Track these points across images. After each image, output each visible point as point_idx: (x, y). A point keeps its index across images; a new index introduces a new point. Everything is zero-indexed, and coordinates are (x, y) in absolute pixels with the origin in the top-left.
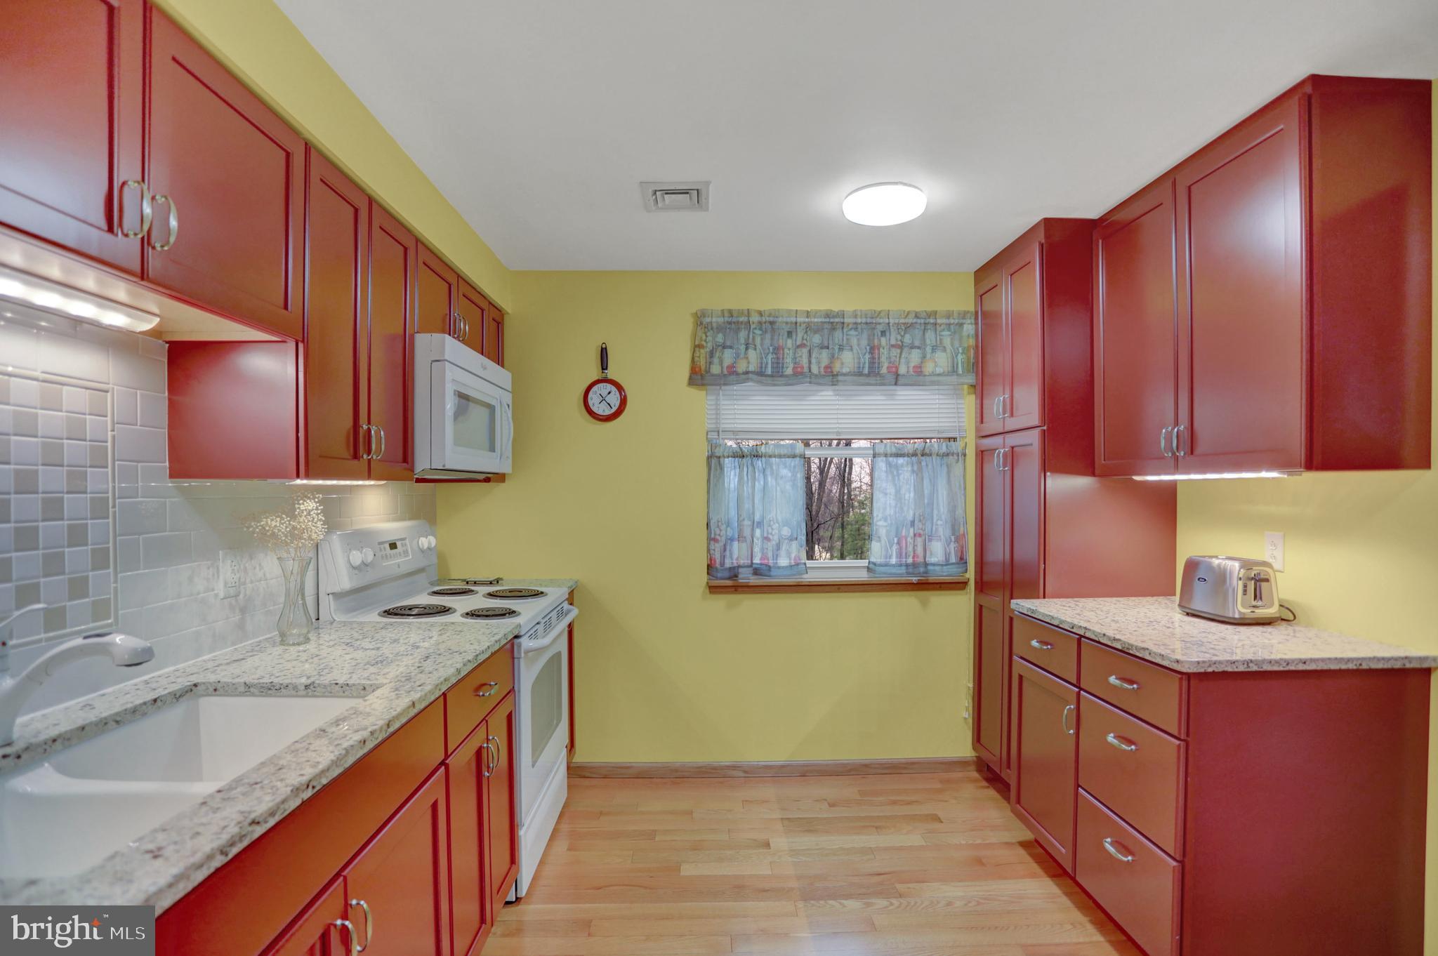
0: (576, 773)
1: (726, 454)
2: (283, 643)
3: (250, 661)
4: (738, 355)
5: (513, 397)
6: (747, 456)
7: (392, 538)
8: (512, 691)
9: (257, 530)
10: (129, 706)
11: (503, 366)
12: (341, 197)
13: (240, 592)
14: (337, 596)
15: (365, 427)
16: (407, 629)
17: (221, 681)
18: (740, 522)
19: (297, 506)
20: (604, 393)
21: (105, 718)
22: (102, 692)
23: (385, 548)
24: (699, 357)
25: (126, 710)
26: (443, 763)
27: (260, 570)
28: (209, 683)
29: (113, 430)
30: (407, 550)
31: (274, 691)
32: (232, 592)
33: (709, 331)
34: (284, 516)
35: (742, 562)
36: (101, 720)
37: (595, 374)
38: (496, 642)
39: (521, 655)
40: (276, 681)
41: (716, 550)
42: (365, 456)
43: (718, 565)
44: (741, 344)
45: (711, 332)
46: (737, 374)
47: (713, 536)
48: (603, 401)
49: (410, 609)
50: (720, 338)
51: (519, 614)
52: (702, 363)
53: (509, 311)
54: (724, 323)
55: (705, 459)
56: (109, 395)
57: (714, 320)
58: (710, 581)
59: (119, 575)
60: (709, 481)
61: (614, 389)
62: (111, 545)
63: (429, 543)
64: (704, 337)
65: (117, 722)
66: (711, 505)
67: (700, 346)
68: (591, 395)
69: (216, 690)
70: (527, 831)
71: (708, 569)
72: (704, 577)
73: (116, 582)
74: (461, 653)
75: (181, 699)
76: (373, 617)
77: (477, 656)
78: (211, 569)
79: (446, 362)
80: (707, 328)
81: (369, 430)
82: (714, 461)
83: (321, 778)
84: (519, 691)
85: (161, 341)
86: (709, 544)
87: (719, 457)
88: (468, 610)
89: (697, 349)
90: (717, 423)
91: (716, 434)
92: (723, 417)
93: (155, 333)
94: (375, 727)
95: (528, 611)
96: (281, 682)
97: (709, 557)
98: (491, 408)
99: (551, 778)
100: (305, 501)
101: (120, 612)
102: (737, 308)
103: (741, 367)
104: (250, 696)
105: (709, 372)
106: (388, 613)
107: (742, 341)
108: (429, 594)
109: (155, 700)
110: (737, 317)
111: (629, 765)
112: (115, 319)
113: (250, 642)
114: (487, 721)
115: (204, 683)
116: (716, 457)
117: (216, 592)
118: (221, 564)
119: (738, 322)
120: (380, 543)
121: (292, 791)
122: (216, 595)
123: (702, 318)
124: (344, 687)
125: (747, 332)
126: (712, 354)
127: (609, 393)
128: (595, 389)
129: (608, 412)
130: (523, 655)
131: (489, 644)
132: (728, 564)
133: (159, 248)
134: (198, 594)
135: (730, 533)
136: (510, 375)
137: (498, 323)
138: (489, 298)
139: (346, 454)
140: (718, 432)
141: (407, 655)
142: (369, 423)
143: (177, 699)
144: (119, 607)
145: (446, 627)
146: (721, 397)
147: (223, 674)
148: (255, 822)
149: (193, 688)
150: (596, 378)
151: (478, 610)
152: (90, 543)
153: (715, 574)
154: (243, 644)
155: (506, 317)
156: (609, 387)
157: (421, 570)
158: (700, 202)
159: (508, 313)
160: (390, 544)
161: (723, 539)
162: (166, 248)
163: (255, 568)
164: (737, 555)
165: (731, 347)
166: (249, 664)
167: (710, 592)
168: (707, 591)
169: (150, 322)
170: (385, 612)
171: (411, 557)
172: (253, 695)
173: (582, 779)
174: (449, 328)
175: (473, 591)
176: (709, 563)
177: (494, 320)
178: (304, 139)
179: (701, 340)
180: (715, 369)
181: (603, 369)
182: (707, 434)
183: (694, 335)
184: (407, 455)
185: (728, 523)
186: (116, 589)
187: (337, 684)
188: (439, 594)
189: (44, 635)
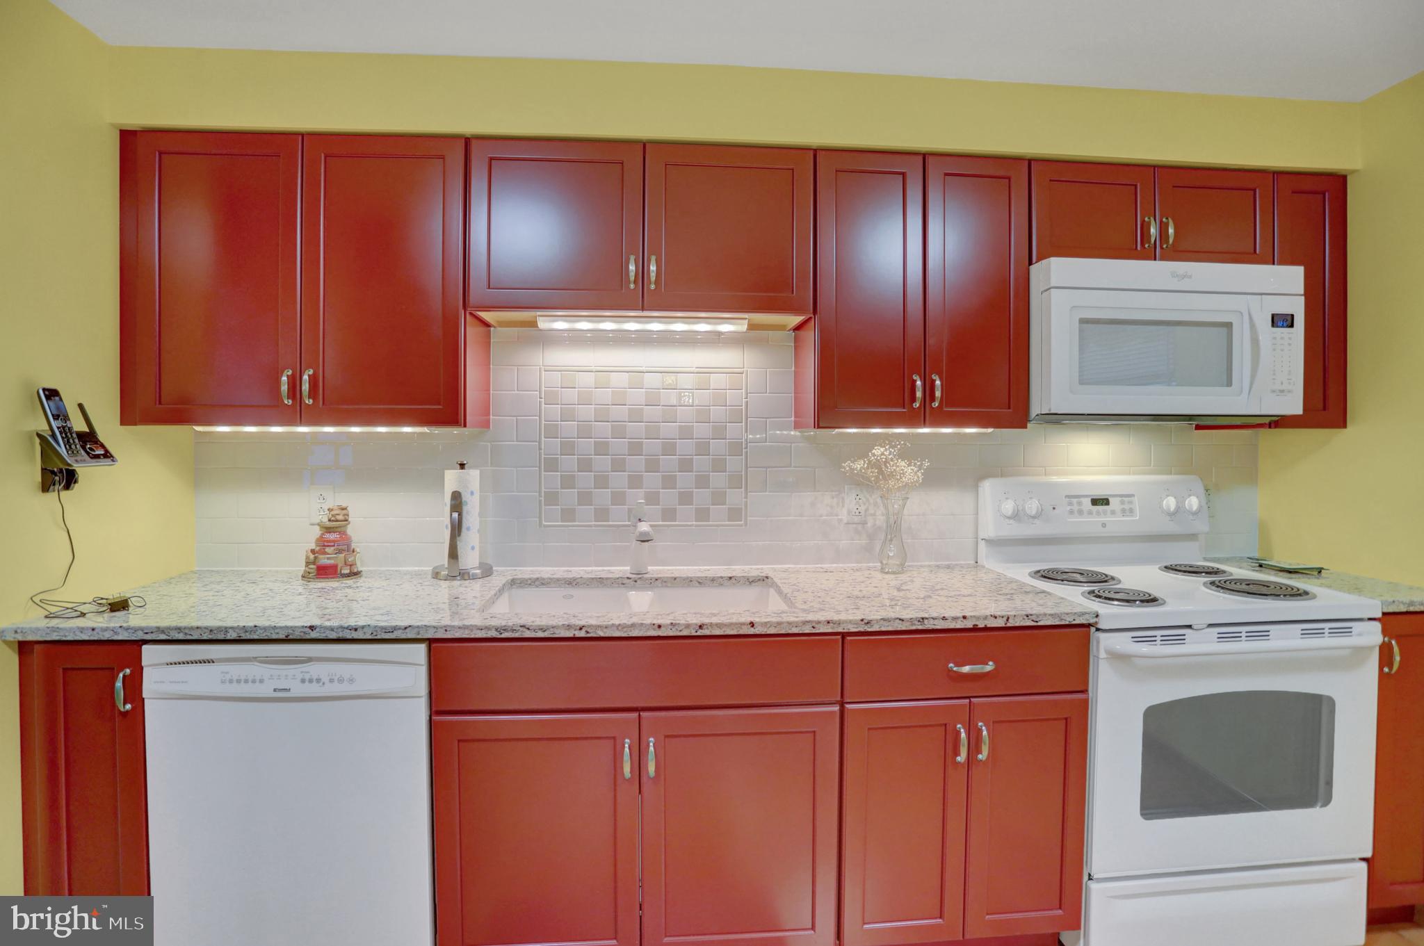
7: (1098, 493)
12: (874, 173)
13: (866, 521)
14: (989, 542)
15: (914, 377)
21: (691, 578)
23: (1080, 503)
26: (837, 703)
29: (746, 398)
30: (1132, 509)
32: (857, 521)
36: (688, 578)
39: (1100, 655)
42: (914, 405)
49: (1064, 573)
56: (744, 375)
59: (749, 494)
62: (743, 473)
73: (747, 498)
75: (752, 584)
78: (835, 499)
79: (1055, 290)
84: (1094, 700)
85: (787, 332)
98: (1228, 327)
101: (751, 518)
109: (730, 578)
114: (970, 703)
117: (840, 517)
118: (846, 495)
120: (1072, 497)
122: (838, 520)
130: (1103, 655)
133: (652, 288)
134: (821, 516)
143: (750, 582)
144: (748, 514)
149: (765, 579)
152: (727, 470)
160: (1094, 500)
171: (1137, 518)
178: (811, 149)
184: (1010, 400)
186: (746, 503)
188: (1176, 570)
189: (694, 523)
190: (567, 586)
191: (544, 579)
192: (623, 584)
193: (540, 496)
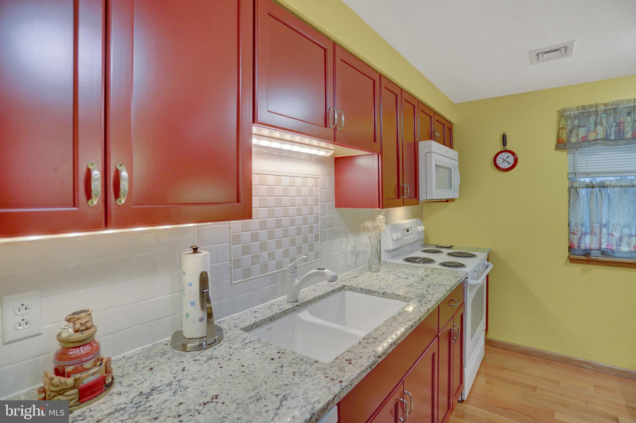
0: (489, 343)
1: (581, 186)
2: (370, 271)
3: (361, 277)
4: (589, 131)
5: (459, 163)
6: (596, 187)
7: (407, 227)
8: (463, 304)
9: (363, 227)
10: (326, 292)
11: (453, 149)
12: (391, 92)
13: (355, 250)
14: (388, 252)
15: (402, 184)
16: (416, 269)
17: (353, 286)
18: (591, 225)
19: (376, 217)
20: (505, 157)
22: (317, 284)
23: (405, 232)
24: (562, 134)
25: (325, 293)
26: (437, 336)
27: (362, 241)
28: (348, 286)
29: (320, 192)
30: (413, 232)
31: (371, 293)
32: (353, 250)
33: (568, 119)
34: (372, 221)
35: (593, 247)
37: (500, 148)
38: (458, 281)
39: (468, 287)
40: (372, 289)
41: (575, 239)
42: (402, 197)
43: (576, 247)
44: (591, 124)
45: (571, 120)
46: (589, 141)
47: (572, 231)
48: (505, 161)
49: (416, 259)
50: (576, 122)
51: (466, 266)
52: (564, 137)
53: (455, 123)
54: (579, 113)
55: (567, 189)
56: (319, 179)
57: (572, 113)
58: (570, 256)
59: (322, 243)
60: (569, 201)
61: (510, 155)
62: (319, 233)
63: (422, 229)
64: (565, 123)
65: (323, 297)
66: (571, 214)
67: (563, 128)
68: (498, 158)
69: (351, 289)
70: (468, 369)
71: (569, 249)
72: (567, 253)
73: (321, 246)
74: (444, 286)
75: (340, 291)
76: (401, 261)
77: (451, 288)
78: (347, 241)
79: (433, 153)
80: (567, 118)
81: (403, 185)
82: (573, 190)
83: (398, 341)
84: (466, 304)
85: (332, 158)
86: (569, 236)
87: (576, 188)
88: (442, 262)
89: (561, 130)
90: (574, 169)
91: (574, 175)
92: (578, 165)
93: (332, 156)
94: (416, 320)
95: (470, 265)
96: (374, 290)
97: (570, 242)
98: (450, 169)
99: (478, 345)
100: (379, 215)
101: (322, 256)
102: (588, 104)
103: (592, 137)
104: (362, 293)
105: (569, 141)
106: (408, 260)
107: (592, 122)
108: (421, 251)
109: (333, 291)
110: (588, 109)
111: (518, 346)
112: (322, 153)
113: (358, 269)
114: (453, 317)
115: (347, 286)
116: (575, 188)
118: (350, 239)
119: (589, 112)
120: (403, 230)
121: (390, 345)
122: (348, 250)
123: (564, 113)
124: (398, 296)
125: (595, 117)
126: (571, 132)
127: (508, 157)
128: (500, 155)
129: (508, 166)
130: (469, 287)
131: (455, 282)
132: (583, 247)
133: (339, 129)
134: (343, 250)
135: (584, 230)
136: (457, 152)
137: (450, 129)
138: (446, 119)
139: (395, 196)
140: (575, 174)
141: (420, 283)
142: (403, 183)
143: (339, 291)
144: (322, 254)
145: (433, 270)
146: (577, 155)
147: (353, 282)
148: (379, 357)
149: (344, 287)
150: (500, 150)
151: (446, 262)
152: (314, 232)
153: (574, 252)
154: (356, 269)
155: (453, 126)
156: (508, 154)
157: (418, 240)
158: (566, 52)
159: (454, 124)
160: (407, 230)
161: (580, 233)
162: (341, 129)
163: (360, 240)
164: (588, 242)
165: (584, 126)
166: (361, 278)
167: (570, 262)
168: (568, 261)
169: (330, 152)
170: (405, 259)
171: (414, 235)
172: (363, 293)
173: (492, 347)
174: (431, 137)
175: (441, 251)
176: (570, 245)
177: (448, 128)
178: (379, 73)
179: (564, 124)
180: (573, 140)
181: (504, 145)
182: (568, 176)
183: (559, 122)
184: (416, 194)
185: (583, 224)
186: (321, 248)
187: (395, 294)
188: (426, 252)
189: (303, 264)
190: (269, 322)
191: (257, 322)
192: (295, 310)
193: (231, 263)
